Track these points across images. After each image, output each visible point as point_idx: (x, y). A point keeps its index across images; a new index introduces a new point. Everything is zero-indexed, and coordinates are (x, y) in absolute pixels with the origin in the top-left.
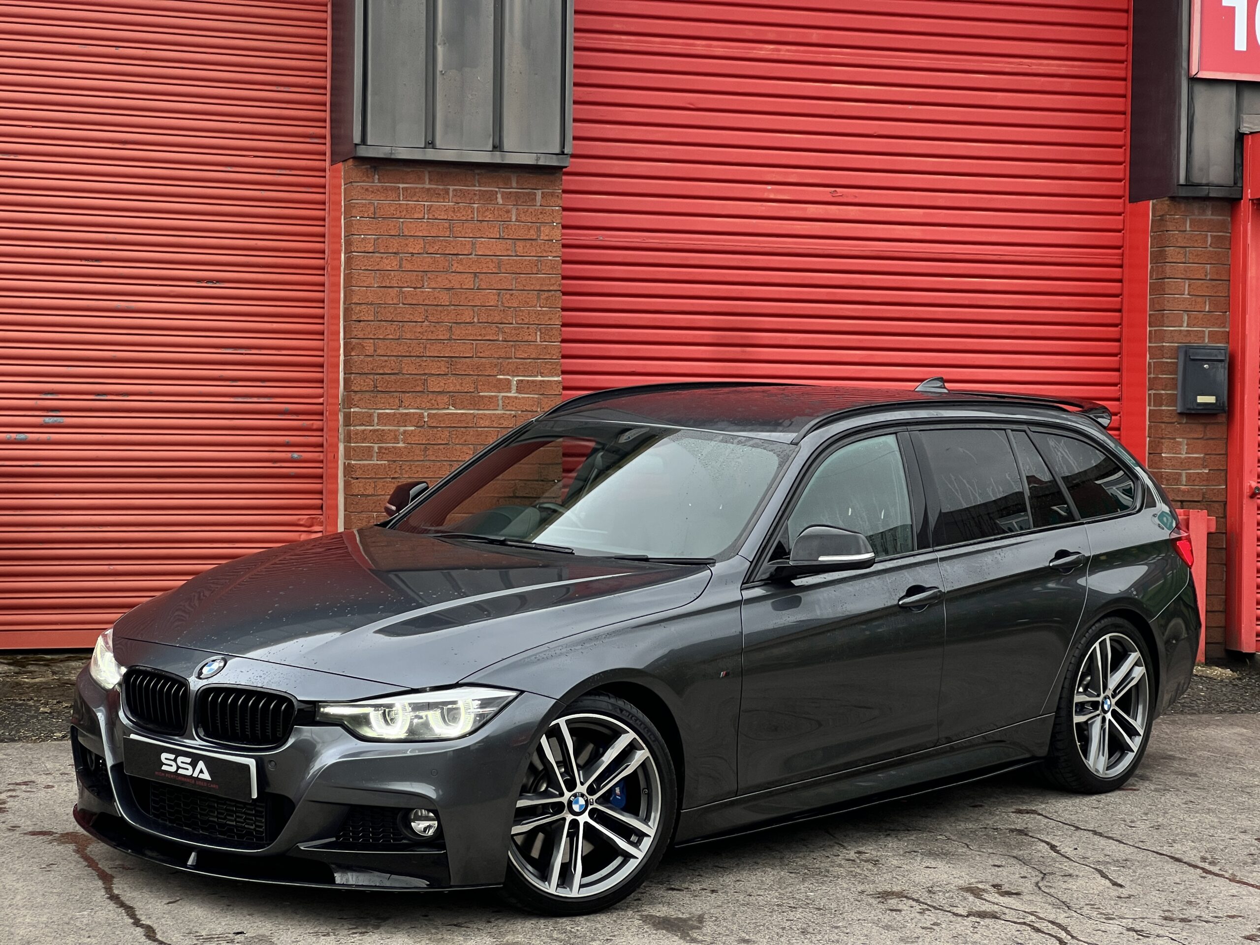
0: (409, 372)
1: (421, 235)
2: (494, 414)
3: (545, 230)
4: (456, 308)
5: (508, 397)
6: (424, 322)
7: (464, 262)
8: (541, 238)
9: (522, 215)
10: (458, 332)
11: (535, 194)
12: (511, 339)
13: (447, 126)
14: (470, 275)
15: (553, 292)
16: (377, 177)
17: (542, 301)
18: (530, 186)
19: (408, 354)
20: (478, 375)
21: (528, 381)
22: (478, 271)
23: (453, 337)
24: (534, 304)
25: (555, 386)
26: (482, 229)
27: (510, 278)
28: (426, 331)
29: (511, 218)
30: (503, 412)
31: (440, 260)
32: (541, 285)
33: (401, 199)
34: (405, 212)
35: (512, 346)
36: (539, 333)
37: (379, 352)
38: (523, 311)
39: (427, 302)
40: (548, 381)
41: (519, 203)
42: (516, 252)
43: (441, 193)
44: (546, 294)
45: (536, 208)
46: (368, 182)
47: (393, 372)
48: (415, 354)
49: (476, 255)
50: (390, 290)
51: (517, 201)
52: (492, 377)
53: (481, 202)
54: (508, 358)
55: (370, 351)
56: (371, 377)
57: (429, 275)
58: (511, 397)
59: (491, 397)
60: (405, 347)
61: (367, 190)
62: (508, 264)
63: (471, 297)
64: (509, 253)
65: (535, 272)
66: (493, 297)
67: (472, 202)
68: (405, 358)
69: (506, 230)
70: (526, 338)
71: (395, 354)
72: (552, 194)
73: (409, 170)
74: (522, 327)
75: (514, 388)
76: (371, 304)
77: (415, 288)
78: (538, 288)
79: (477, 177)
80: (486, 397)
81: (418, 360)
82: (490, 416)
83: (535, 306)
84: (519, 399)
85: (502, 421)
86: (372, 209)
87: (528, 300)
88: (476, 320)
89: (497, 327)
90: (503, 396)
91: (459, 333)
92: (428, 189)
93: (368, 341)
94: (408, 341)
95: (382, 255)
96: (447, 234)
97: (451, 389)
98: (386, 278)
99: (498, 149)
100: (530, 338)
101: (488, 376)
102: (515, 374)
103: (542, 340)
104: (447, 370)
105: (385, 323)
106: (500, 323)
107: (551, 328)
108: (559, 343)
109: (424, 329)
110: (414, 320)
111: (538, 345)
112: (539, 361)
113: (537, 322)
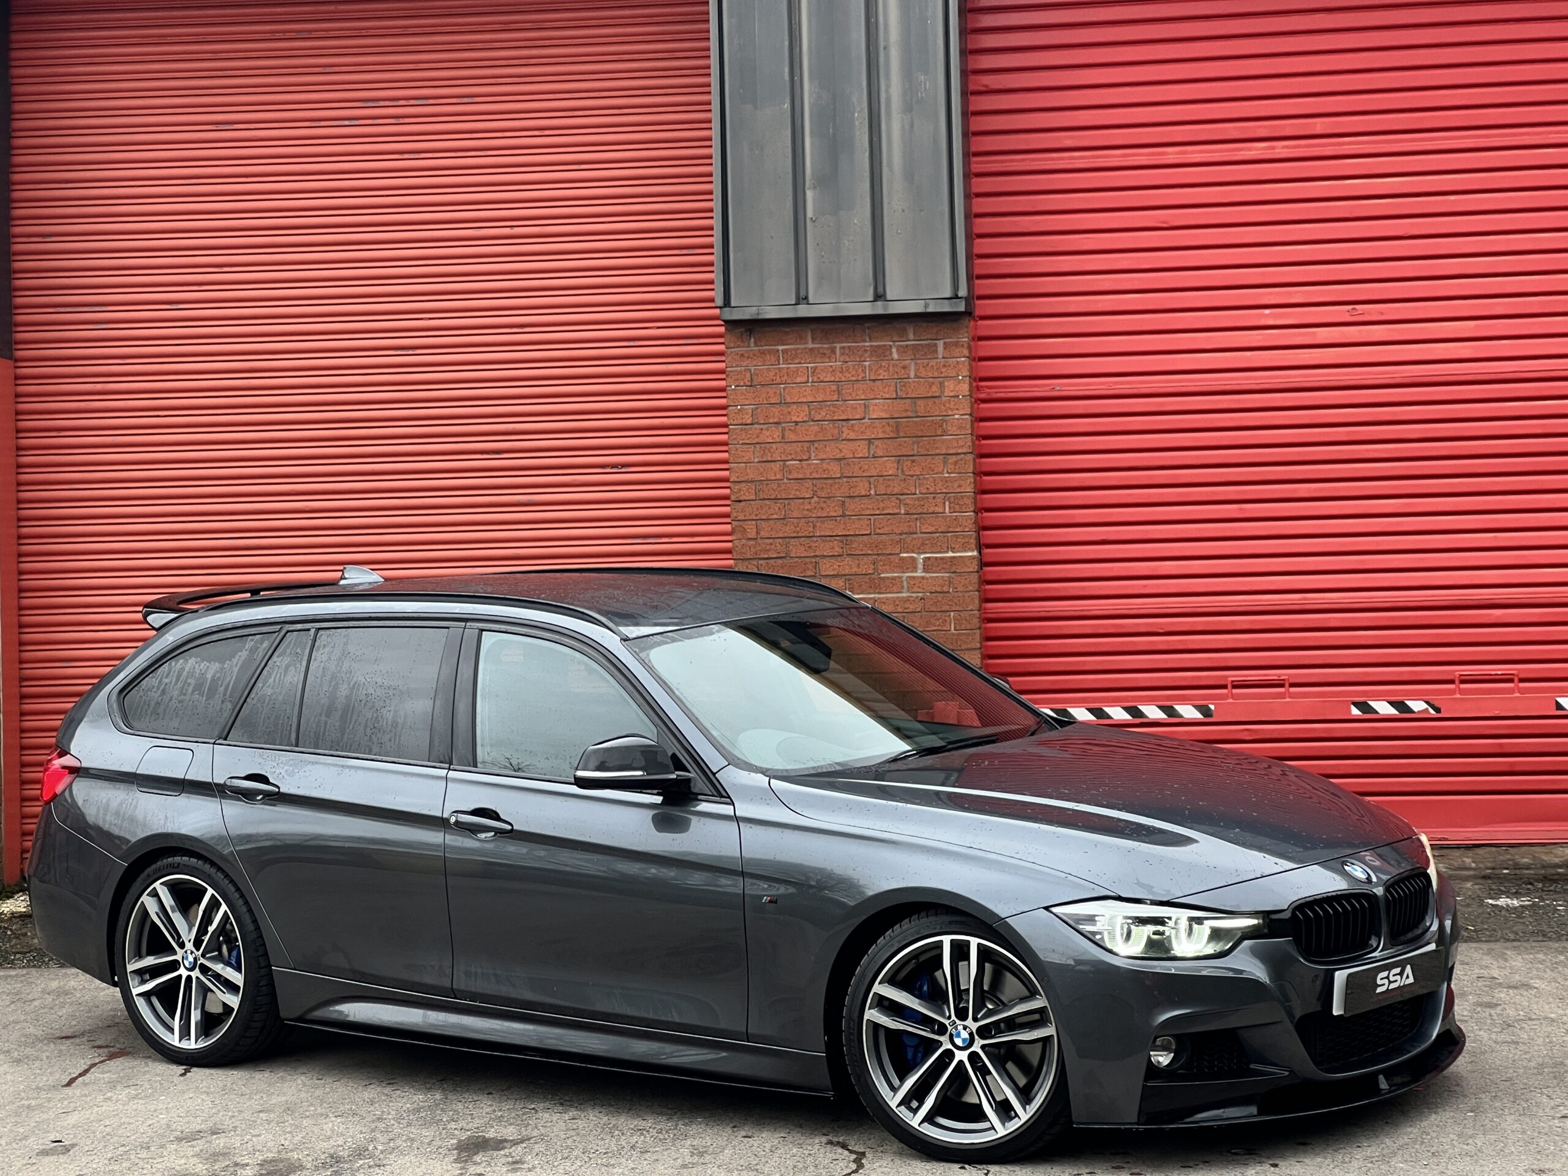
0: (798, 555)
1: (805, 400)
2: (898, 598)
3: (950, 385)
4: (849, 480)
5: (914, 578)
6: (813, 498)
7: (856, 428)
8: (946, 394)
9: (922, 369)
10: (852, 506)
11: (936, 345)
12: (914, 512)
13: (820, 278)
14: (863, 442)
15: (962, 456)
16: (752, 340)
17: (950, 466)
18: (930, 336)
19: (795, 535)
20: (878, 555)
21: (936, 558)
22: (873, 436)
23: (847, 513)
24: (940, 470)
25: (968, 563)
26: (876, 389)
27: (911, 442)
28: (815, 508)
29: (908, 374)
30: (908, 594)
31: (828, 428)
32: (948, 448)
33: (781, 362)
34: (785, 377)
35: (916, 519)
36: (947, 503)
37: (763, 534)
38: (927, 479)
39: (815, 475)
40: (960, 557)
41: (918, 356)
42: (916, 412)
43: (827, 352)
44: (954, 458)
45: (938, 360)
46: (743, 347)
47: (779, 555)
48: (804, 535)
49: (869, 419)
50: (772, 464)
51: (915, 355)
52: (894, 556)
53: (873, 359)
54: (912, 533)
55: (753, 535)
56: (755, 562)
57: (816, 445)
58: (918, 577)
59: (894, 578)
60: (792, 527)
61: (742, 355)
62: (907, 426)
63: (866, 467)
64: (909, 414)
65: (940, 434)
66: (892, 465)
67: (863, 359)
68: (793, 540)
69: (904, 389)
70: (931, 510)
71: (781, 535)
72: (956, 344)
73: (788, 330)
74: (927, 498)
75: (920, 566)
76: (752, 482)
77: (800, 461)
78: (944, 452)
79: (867, 331)
80: (888, 578)
81: (807, 540)
82: (894, 600)
83: (942, 473)
84: (927, 579)
85: (907, 605)
86: (748, 375)
87: (933, 466)
88: (872, 492)
89: (897, 499)
90: (908, 577)
91: (853, 508)
92: (812, 350)
93: (750, 523)
94: (795, 521)
95: (762, 426)
96: (835, 397)
97: (847, 572)
98: (767, 451)
99: (883, 299)
100: (937, 509)
101: (890, 554)
102: (921, 551)
103: (952, 511)
104: (841, 551)
105: (767, 502)
106: (901, 495)
107: (962, 496)
108: (972, 513)
109: (813, 505)
110: (802, 496)
111: (947, 517)
112: (949, 534)
113: (944, 491)
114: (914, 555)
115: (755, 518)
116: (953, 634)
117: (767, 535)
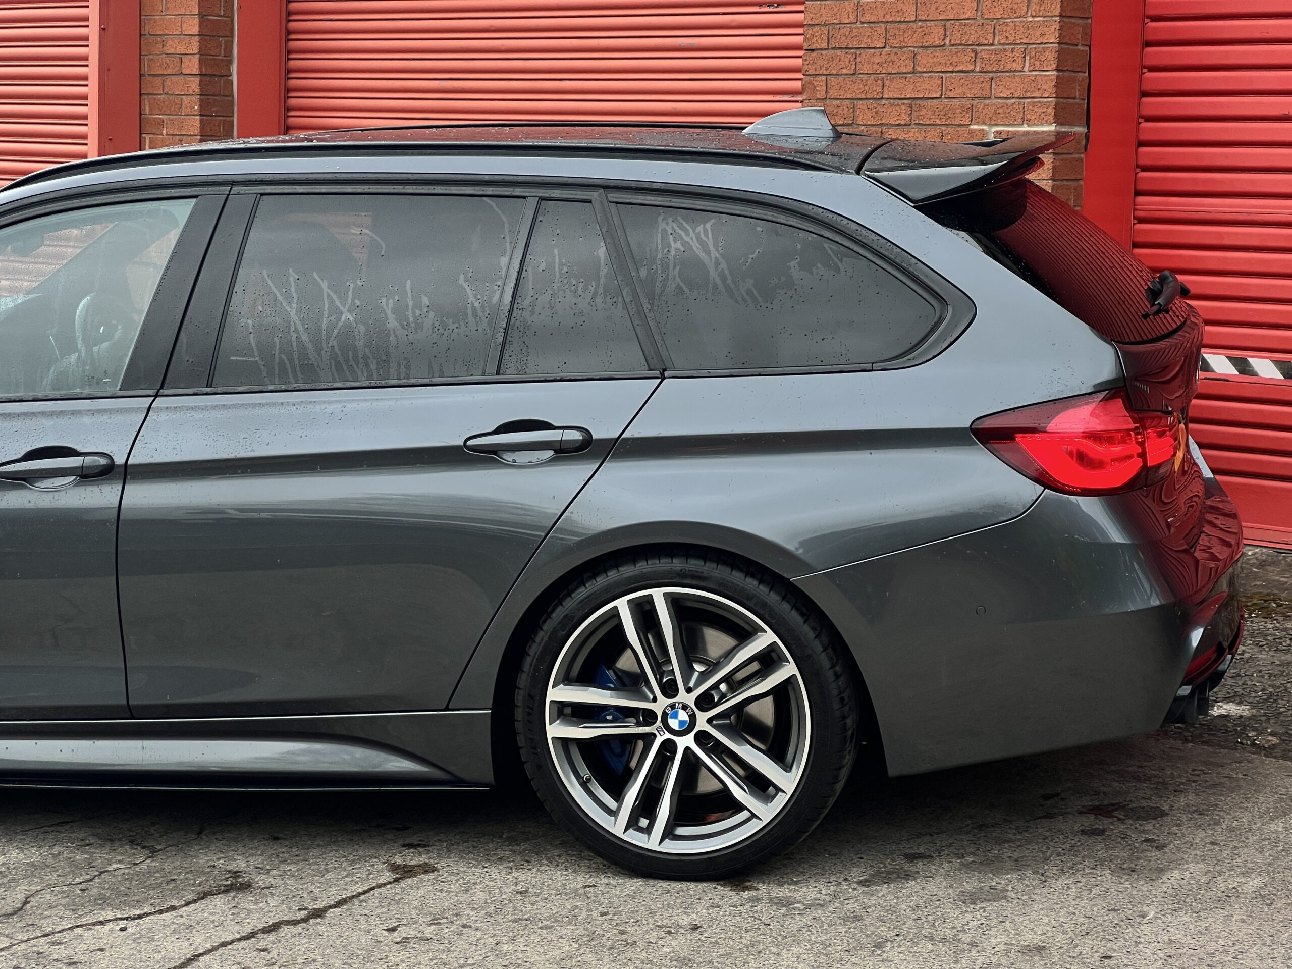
0: (864, 120)
4: (924, 24)
6: (884, 47)
10: (926, 61)
12: (989, 69)
19: (863, 96)
20: (947, 124)
21: (1008, 132)
23: (919, 69)
28: (886, 61)
35: (992, 79)
37: (833, 93)
38: (1008, 27)
47: (843, 120)
48: (872, 97)
54: (985, 98)
55: (821, 92)
60: (861, 86)
68: (860, 101)
70: (1009, 67)
71: (849, 96)
74: (1006, 50)
76: (825, 25)
81: (875, 104)
83: (1025, 16)
87: (1017, 10)
88: (947, 41)
89: (973, 51)
91: (924, 61)
93: (819, 77)
94: (865, 77)
100: (1015, 66)
101: (960, 125)
102: (993, 123)
103: (1031, 69)
104: (908, 119)
105: (838, 52)
106: (977, 45)
107: (1043, 48)
108: (1055, 73)
109: (885, 57)
110: (873, 46)
111: (1025, 76)
112: (1026, 101)
113: (1024, 41)
114: (985, 127)
115: (825, 73)
117: (835, 95)
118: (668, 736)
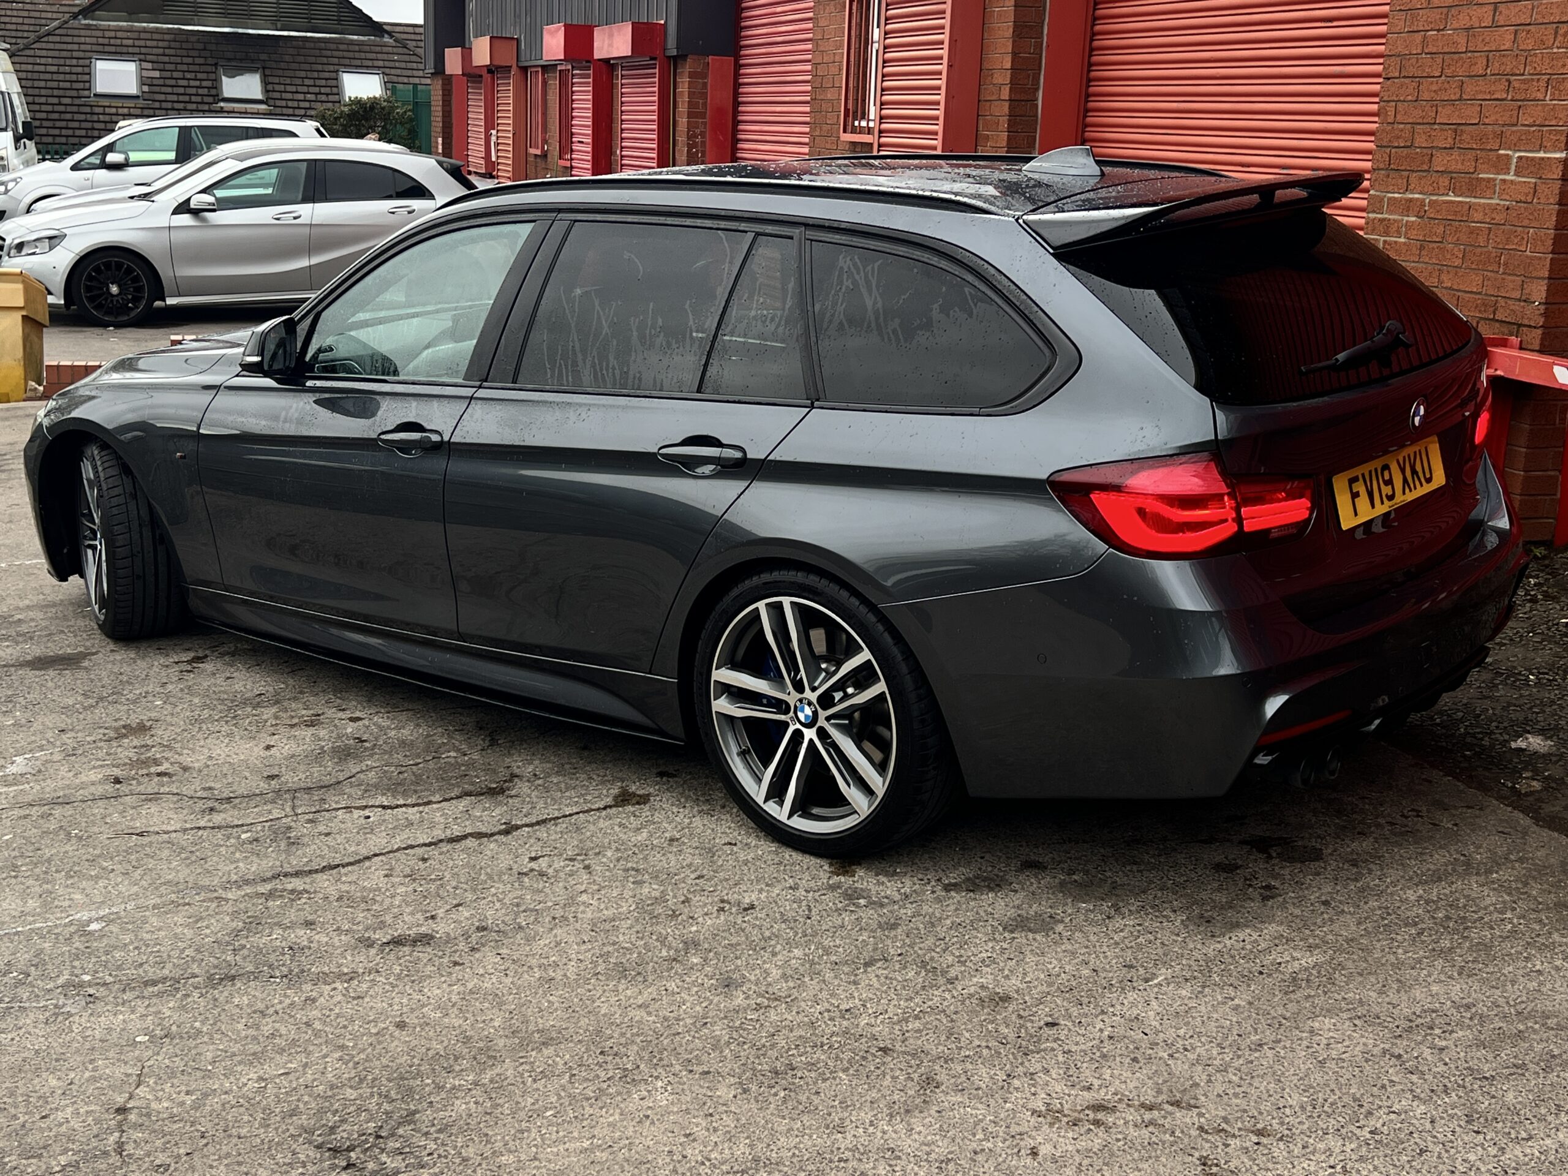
0: (1422, 145)
2: (1491, 206)
4: (1471, 55)
5: (1506, 181)
6: (1440, 76)
12: (1518, 98)
17: (1559, 39)
19: (1421, 121)
20: (1480, 150)
21: (1527, 158)
23: (1464, 96)
24: (1550, 44)
25: (1555, 166)
28: (1441, 89)
30: (1497, 201)
35: (1520, 107)
36: (1549, 88)
38: (1537, 55)
39: (1446, 49)
40: (1549, 158)
47: (1406, 145)
48: (1427, 121)
50: (1417, 35)
52: (1493, 153)
54: (1513, 125)
55: (1391, 117)
57: (1453, 11)
58: (1509, 181)
59: (1489, 180)
60: (1420, 112)
63: (1488, 39)
66: (1509, 37)
68: (1419, 126)
70: (1534, 96)
74: (1533, 80)
75: (1513, 168)
76: (1399, 56)
77: (1438, 31)
80: (1485, 179)
81: (1429, 128)
83: (1551, 47)
84: (1515, 184)
85: (1496, 216)
87: (1544, 38)
88: (1488, 71)
89: (1507, 80)
90: (1503, 180)
91: (1469, 90)
93: (1390, 103)
94: (1424, 103)
97: (1453, 168)
98: (1415, 19)
100: (1539, 95)
101: (1491, 150)
102: (1518, 148)
103: (1552, 98)
104: (1455, 143)
105: (1407, 80)
106: (1512, 75)
109: (1440, 86)
110: (1432, 75)
111: (1547, 105)
112: (1545, 129)
113: (1548, 71)
114: (1510, 153)
115: (1395, 97)
116: (1527, 256)
117: (1402, 119)
118: (798, 726)
